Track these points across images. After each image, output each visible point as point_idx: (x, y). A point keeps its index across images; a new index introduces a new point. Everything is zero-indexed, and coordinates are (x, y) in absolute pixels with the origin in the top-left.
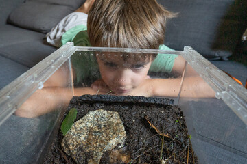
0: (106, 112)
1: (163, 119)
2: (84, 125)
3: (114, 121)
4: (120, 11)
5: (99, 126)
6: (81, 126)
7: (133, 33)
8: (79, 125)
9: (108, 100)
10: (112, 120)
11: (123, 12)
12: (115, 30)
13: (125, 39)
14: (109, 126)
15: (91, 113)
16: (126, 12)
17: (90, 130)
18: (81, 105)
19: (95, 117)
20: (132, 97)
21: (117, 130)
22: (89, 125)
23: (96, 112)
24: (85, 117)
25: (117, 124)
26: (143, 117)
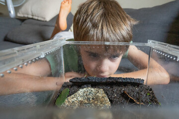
0: (93, 89)
1: (138, 93)
2: (75, 99)
3: (100, 95)
4: (102, 14)
5: (88, 99)
6: (73, 100)
7: (113, 30)
8: (71, 99)
9: (94, 81)
10: (98, 94)
11: (105, 14)
12: (100, 27)
13: (108, 34)
14: (96, 98)
15: (81, 90)
16: (107, 15)
17: (81, 102)
18: (71, 87)
19: (84, 93)
20: (113, 78)
21: (103, 101)
22: (80, 99)
23: (85, 89)
24: (76, 93)
25: (103, 97)
26: (122, 92)
